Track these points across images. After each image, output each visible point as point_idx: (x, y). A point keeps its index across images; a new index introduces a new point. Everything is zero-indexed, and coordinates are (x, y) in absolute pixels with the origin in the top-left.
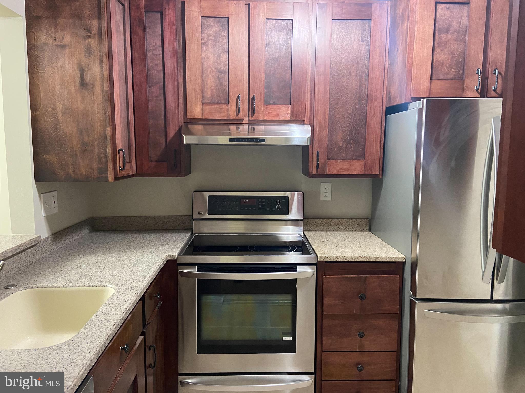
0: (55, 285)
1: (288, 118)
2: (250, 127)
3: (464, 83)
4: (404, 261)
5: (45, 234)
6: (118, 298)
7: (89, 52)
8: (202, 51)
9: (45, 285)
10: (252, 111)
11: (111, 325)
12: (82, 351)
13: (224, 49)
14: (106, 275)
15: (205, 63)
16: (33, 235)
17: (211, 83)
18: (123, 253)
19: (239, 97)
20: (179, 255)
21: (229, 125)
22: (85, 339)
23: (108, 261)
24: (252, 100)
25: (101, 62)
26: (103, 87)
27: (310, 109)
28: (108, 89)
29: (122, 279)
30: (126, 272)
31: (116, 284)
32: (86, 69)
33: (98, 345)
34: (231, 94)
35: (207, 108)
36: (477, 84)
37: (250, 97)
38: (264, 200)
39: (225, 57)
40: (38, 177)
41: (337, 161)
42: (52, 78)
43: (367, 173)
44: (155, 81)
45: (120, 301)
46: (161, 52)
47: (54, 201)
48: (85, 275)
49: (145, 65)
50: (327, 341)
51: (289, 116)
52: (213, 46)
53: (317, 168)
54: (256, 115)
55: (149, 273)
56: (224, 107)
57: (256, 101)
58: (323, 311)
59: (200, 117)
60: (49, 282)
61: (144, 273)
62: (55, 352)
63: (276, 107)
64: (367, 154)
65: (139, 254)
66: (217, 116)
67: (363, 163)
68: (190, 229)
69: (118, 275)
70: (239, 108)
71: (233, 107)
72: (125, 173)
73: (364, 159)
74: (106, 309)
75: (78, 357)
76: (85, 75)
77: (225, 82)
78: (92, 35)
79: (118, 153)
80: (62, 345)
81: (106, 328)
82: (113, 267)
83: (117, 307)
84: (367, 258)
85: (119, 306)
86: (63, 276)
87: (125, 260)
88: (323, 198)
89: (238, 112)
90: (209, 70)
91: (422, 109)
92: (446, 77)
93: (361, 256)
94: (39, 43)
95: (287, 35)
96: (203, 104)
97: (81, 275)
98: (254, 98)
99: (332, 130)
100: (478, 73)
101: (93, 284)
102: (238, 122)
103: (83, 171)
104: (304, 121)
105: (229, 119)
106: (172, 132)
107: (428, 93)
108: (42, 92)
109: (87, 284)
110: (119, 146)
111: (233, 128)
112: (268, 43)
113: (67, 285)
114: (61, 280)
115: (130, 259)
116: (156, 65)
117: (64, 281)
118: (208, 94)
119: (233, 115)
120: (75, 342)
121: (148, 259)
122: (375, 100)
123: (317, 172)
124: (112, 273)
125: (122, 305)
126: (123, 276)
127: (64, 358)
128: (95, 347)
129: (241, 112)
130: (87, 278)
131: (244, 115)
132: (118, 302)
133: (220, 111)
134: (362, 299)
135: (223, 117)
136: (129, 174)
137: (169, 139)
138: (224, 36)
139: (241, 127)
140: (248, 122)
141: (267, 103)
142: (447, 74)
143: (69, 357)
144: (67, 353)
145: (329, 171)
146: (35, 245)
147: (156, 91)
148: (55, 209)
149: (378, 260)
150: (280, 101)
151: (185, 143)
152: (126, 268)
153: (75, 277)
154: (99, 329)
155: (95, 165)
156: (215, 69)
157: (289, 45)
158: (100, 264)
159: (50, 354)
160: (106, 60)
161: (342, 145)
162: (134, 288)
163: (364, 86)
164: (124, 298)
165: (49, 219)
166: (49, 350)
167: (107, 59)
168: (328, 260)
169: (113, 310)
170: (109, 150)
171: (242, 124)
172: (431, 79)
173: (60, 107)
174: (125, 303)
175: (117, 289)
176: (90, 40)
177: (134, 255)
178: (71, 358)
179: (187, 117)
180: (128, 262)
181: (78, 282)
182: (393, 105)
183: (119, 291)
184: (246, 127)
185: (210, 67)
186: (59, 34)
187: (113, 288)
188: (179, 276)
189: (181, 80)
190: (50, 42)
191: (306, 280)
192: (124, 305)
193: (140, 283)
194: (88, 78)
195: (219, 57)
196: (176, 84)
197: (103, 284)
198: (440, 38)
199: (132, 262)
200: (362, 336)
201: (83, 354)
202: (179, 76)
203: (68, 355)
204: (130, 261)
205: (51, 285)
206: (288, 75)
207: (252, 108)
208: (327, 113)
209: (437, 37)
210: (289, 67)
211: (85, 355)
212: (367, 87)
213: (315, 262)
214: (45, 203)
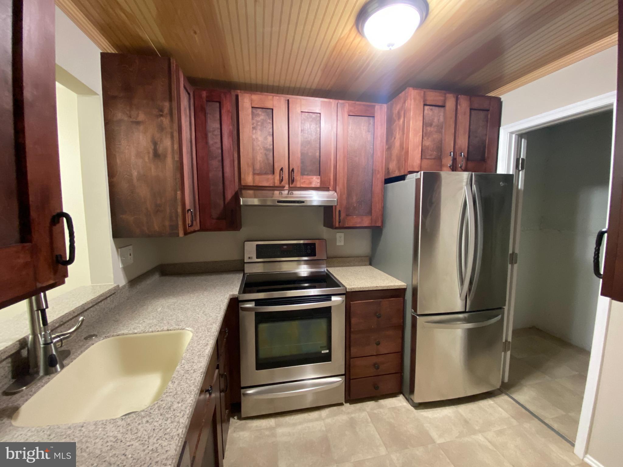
0: (136, 331)
1: (318, 185)
2: (290, 192)
3: (441, 161)
4: (406, 287)
5: (122, 282)
6: (198, 343)
7: (161, 128)
8: (253, 134)
9: (126, 331)
10: (292, 180)
11: (199, 376)
12: (175, 415)
13: (269, 132)
14: (181, 318)
15: (255, 143)
16: (111, 285)
17: (260, 157)
18: (192, 295)
19: (282, 169)
20: (239, 293)
21: (274, 190)
22: (175, 396)
23: (180, 303)
24: (291, 172)
25: (172, 137)
26: (173, 158)
27: (334, 180)
28: (178, 159)
29: (197, 321)
30: (198, 313)
31: (193, 327)
32: (159, 143)
33: (190, 405)
34: (276, 166)
35: (257, 177)
36: (450, 163)
37: (290, 169)
38: (298, 246)
39: (270, 139)
40: (116, 234)
41: (353, 217)
42: (128, 149)
43: (373, 225)
44: (215, 155)
45: (201, 346)
46: (219, 133)
47: (130, 254)
48: (162, 319)
49: (207, 143)
50: (354, 350)
51: (319, 184)
52: (261, 130)
53: (339, 222)
54: (294, 183)
55: (219, 313)
56: (270, 176)
57: (295, 173)
58: (350, 328)
59: (251, 184)
60: (129, 329)
61: (215, 314)
62: (144, 420)
63: (309, 177)
64: (373, 211)
65: (206, 295)
66: (265, 184)
67: (370, 218)
68: (243, 270)
69: (193, 317)
70: (282, 177)
71: (277, 177)
72: (192, 229)
73: (371, 215)
74: (189, 357)
75: (171, 424)
76: (157, 147)
77: (271, 158)
78: (163, 114)
79: (187, 212)
80: (151, 409)
81: (194, 380)
82: (186, 309)
83: (199, 353)
84: (381, 287)
85: (201, 352)
86: (142, 322)
87: (196, 302)
88: (338, 244)
89: (281, 180)
90: (258, 148)
91: (420, 179)
92: (430, 157)
93: (377, 286)
94: (115, 119)
95: (316, 124)
96: (254, 174)
97: (158, 319)
98: (293, 170)
99: (349, 195)
100: (451, 155)
101: (171, 328)
102: (281, 188)
103: (157, 228)
104: (329, 188)
105: (274, 186)
106: (229, 195)
107: (419, 168)
108: (118, 161)
109: (165, 328)
110: (188, 207)
111: (277, 193)
112: (302, 129)
113: (147, 331)
114: (140, 325)
115: (200, 300)
116: (216, 143)
117: (143, 327)
118: (258, 166)
119: (277, 183)
120: (165, 402)
121: (215, 300)
122: (378, 173)
123: (339, 225)
124: (186, 315)
125: (203, 350)
126: (197, 318)
127: (156, 428)
128: (188, 407)
129: (284, 181)
130: (165, 322)
131: (285, 183)
132: (199, 347)
133: (268, 180)
134: (378, 317)
135: (270, 184)
136: (195, 230)
137: (227, 201)
138: (269, 123)
139: (283, 192)
140: (289, 188)
141: (303, 174)
142: (431, 155)
143: (161, 426)
144: (158, 420)
145: (347, 224)
146: (114, 294)
147: (215, 163)
148: (130, 260)
149: (388, 288)
150: (311, 173)
151: (241, 204)
152: (198, 309)
153: (153, 322)
154: (187, 382)
155: (167, 223)
156: (263, 147)
157: (318, 132)
158: (174, 307)
159: (139, 424)
160: (176, 134)
161: (356, 206)
162: (210, 330)
163: (370, 163)
164: (204, 342)
165: (126, 269)
166: (137, 418)
167: (178, 134)
168: (354, 290)
169: (196, 358)
170: (180, 210)
171: (284, 190)
172: (421, 158)
173: (135, 174)
174: (206, 347)
175: (195, 332)
176: (162, 118)
177: (201, 296)
178: (163, 427)
179: (242, 184)
180: (198, 303)
181: (157, 327)
182: (391, 176)
183: (197, 334)
184: (286, 192)
185: (259, 146)
186: (134, 113)
187: (191, 331)
188: (240, 311)
189: (236, 155)
190: (126, 118)
191: (338, 306)
192: (206, 350)
193: (214, 325)
194: (160, 150)
195: (266, 138)
196: (232, 158)
197: (180, 327)
198: (426, 130)
199: (201, 303)
200: (378, 344)
201: (177, 419)
202: (234, 152)
203: (160, 422)
204: (200, 302)
205: (131, 332)
206: (318, 154)
207: (291, 178)
208: (346, 182)
209: (424, 129)
210: (318, 148)
211: (179, 421)
212: (372, 164)
213: (344, 292)
214: (122, 256)
